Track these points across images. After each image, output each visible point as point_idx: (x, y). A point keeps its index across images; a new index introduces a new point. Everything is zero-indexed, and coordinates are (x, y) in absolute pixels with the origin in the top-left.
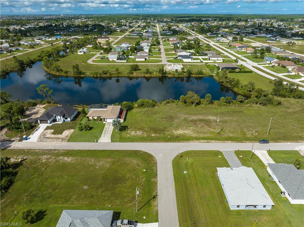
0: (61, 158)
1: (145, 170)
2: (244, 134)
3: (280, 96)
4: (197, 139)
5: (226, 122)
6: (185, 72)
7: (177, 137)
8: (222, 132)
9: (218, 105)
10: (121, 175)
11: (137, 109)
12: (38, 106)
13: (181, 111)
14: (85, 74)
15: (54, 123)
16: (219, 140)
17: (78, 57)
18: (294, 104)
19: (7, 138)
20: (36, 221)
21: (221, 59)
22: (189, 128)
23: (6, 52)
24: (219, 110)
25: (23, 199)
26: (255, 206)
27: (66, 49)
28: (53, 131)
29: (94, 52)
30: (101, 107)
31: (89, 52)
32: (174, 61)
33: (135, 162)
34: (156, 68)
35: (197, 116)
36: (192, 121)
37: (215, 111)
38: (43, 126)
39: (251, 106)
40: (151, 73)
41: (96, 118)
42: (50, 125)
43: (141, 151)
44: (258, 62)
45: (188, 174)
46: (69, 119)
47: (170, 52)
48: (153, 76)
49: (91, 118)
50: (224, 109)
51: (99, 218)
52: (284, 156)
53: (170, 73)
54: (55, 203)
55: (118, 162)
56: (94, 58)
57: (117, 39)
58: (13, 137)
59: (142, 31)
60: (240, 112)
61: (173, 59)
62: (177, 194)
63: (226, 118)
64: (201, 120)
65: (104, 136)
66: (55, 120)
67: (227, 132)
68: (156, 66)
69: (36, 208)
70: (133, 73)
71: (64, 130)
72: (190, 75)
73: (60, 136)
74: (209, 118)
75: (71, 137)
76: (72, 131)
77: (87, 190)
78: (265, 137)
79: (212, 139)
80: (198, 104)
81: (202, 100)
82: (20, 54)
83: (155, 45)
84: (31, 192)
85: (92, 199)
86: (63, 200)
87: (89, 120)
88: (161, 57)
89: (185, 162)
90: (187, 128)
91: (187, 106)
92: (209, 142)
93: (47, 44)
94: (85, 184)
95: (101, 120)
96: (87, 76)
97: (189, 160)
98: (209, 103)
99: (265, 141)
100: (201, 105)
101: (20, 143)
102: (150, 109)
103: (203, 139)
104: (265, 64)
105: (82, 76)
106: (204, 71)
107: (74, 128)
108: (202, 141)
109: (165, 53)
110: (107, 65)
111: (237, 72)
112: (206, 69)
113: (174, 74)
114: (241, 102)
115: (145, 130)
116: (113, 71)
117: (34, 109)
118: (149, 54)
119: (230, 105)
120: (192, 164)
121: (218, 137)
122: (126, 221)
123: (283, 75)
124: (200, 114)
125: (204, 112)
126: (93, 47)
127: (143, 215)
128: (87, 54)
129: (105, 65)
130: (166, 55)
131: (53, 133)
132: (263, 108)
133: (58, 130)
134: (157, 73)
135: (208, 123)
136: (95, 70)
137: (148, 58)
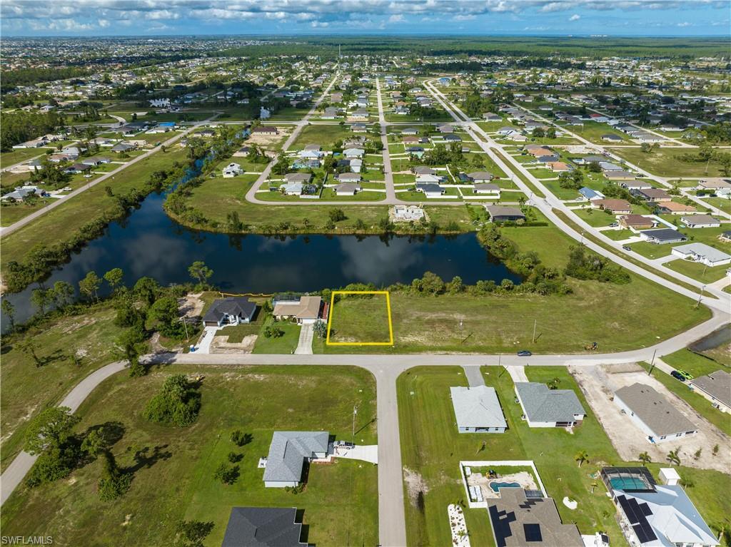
0: (250, 375)
1: (361, 391)
2: (501, 342)
3: (576, 276)
4: (433, 349)
5: (478, 323)
6: (426, 225)
7: (405, 346)
8: (469, 340)
9: (472, 294)
10: (331, 397)
11: (346, 302)
12: (189, 295)
13: (413, 304)
14: (250, 227)
15: (225, 326)
16: (463, 351)
17: (225, 185)
18: (593, 292)
19: (165, 349)
20: (244, 444)
21: (498, 192)
22: (422, 333)
23: (80, 172)
24: (473, 304)
25: (220, 423)
26: (487, 429)
27: (193, 160)
28: (227, 337)
29: (252, 171)
30: (292, 299)
31: (244, 171)
32: (409, 196)
33: (348, 380)
34: (374, 215)
35: (437, 313)
36: (428, 322)
37: (465, 304)
38: (210, 331)
39: (522, 296)
40: (366, 228)
41: (286, 317)
42: (221, 328)
43: (355, 366)
44: (567, 199)
45: (415, 396)
46: (247, 320)
47: (402, 172)
48: (370, 232)
49: (279, 317)
50: (480, 301)
51: (315, 437)
52: (545, 373)
53: (400, 228)
54: (259, 427)
55: (325, 380)
56: (255, 189)
57: (292, 129)
58: (173, 347)
59: (345, 104)
60: (503, 306)
61: (406, 190)
62: (400, 418)
63: (479, 318)
64: (442, 321)
65: (302, 346)
66: (226, 321)
67: (476, 339)
68: (373, 210)
69: (244, 431)
70: (333, 227)
71: (244, 337)
72: (435, 231)
73: (239, 345)
74: (455, 316)
75: (255, 347)
76: (255, 337)
77: (292, 413)
78: (529, 346)
79: (452, 349)
80: (441, 292)
81: (448, 285)
82: (108, 174)
83: (372, 152)
84: (226, 416)
85: (301, 423)
86: (267, 424)
87: (276, 321)
88: (384, 184)
89: (413, 380)
90: (420, 334)
91: (424, 296)
92: (447, 354)
93: (151, 146)
94: (289, 407)
95: (294, 320)
96: (253, 232)
97: (418, 378)
98: (458, 291)
99: (526, 353)
100: (446, 294)
101: (186, 355)
102: (365, 300)
103: (441, 349)
104: (577, 204)
105: (243, 232)
106: (462, 221)
107: (256, 334)
108: (439, 352)
109: (393, 175)
110: (284, 205)
111: (519, 225)
112: (465, 217)
113: (407, 230)
114: (508, 289)
115: (359, 337)
116: (296, 222)
117: (186, 300)
118: (362, 178)
119: (490, 295)
120: (421, 383)
121: (463, 346)
122: (343, 443)
123: (601, 232)
124: (442, 310)
125: (448, 306)
126: (249, 156)
127: (361, 439)
128: (240, 176)
129: (281, 206)
130: (396, 178)
131: (228, 341)
132: (543, 300)
133: (235, 336)
134: (377, 227)
135: (451, 324)
136: (264, 218)
137: (359, 189)
